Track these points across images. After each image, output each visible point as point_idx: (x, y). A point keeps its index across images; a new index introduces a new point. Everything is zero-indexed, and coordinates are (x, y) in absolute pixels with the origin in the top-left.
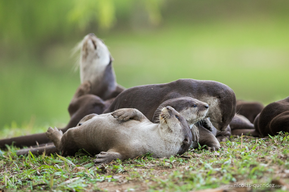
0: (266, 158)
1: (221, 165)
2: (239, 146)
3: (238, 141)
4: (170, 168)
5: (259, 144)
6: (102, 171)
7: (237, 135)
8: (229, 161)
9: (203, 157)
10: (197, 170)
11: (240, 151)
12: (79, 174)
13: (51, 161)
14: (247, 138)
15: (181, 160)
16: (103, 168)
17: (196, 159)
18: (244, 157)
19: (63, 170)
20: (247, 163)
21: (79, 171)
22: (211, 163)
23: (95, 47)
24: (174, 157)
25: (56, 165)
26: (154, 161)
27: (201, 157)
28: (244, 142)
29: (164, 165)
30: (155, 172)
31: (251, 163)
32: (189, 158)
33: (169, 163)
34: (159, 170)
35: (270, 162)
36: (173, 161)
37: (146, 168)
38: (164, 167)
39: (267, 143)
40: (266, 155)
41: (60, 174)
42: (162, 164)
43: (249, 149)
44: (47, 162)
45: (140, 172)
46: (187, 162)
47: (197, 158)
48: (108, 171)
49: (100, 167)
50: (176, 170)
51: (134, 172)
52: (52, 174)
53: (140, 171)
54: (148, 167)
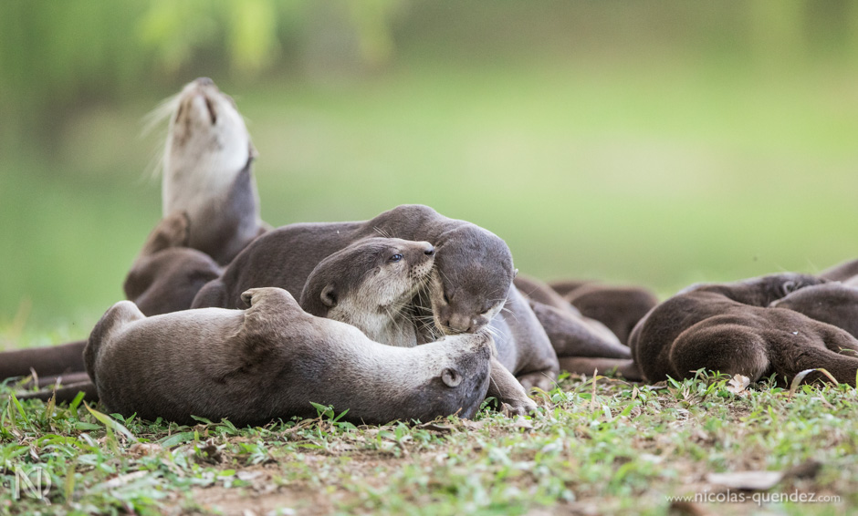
0: (659, 439)
1: (534, 453)
2: (587, 405)
3: (584, 392)
4: (396, 458)
5: (639, 402)
6: (209, 457)
7: (580, 373)
8: (556, 445)
9: (487, 429)
10: (468, 464)
11: (589, 417)
12: (146, 464)
13: (70, 425)
14: (609, 384)
15: (424, 437)
16: (210, 449)
17: (465, 436)
18: (599, 436)
19: (101, 450)
20: (606, 451)
21: (147, 454)
22: (507, 447)
23: (214, 119)
24: (407, 428)
25: (84, 435)
26: (352, 437)
27: (481, 431)
28: (601, 393)
29: (378, 448)
30: (355, 465)
31: (618, 451)
32: (449, 431)
33: (393, 444)
34: (364, 460)
35: (668, 451)
36: (405, 439)
37: (328, 454)
38: (378, 452)
39: (661, 399)
40: (660, 432)
41: (94, 460)
42: (374, 445)
43: (614, 414)
44: (60, 427)
45: (312, 465)
46: (442, 443)
47: (470, 433)
48: (225, 459)
49: (203, 447)
50: (412, 462)
51: (295, 465)
52: (71, 461)
53: (313, 462)
54: (335, 453)
